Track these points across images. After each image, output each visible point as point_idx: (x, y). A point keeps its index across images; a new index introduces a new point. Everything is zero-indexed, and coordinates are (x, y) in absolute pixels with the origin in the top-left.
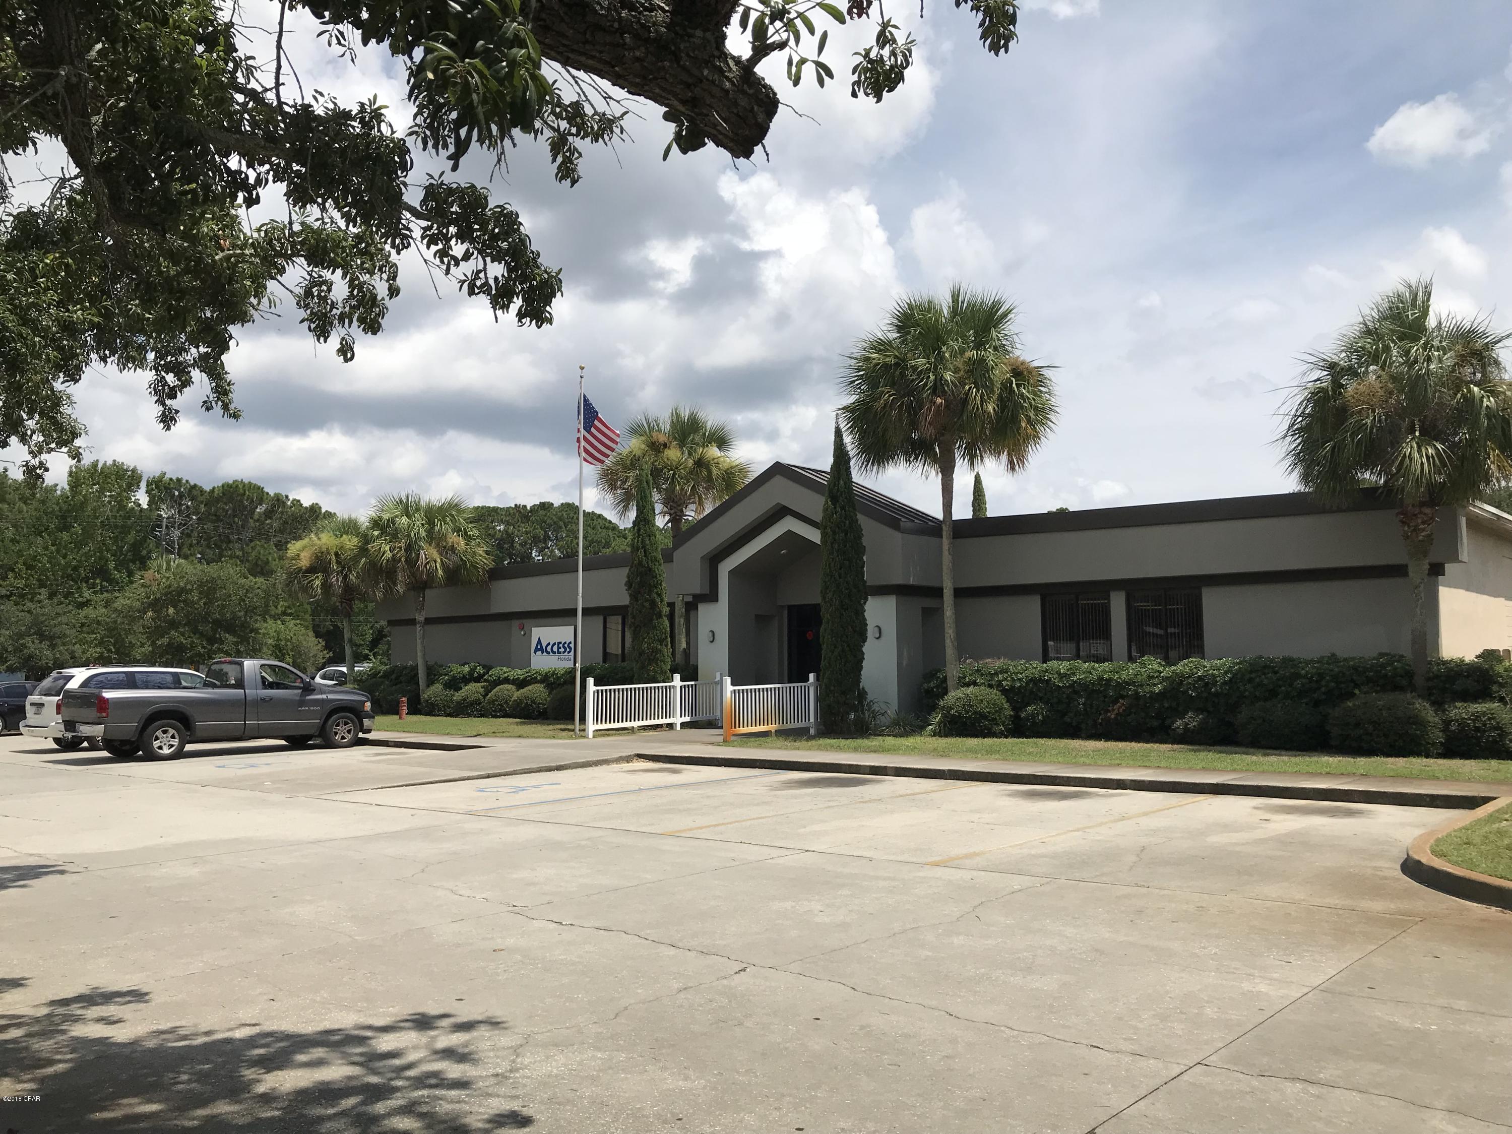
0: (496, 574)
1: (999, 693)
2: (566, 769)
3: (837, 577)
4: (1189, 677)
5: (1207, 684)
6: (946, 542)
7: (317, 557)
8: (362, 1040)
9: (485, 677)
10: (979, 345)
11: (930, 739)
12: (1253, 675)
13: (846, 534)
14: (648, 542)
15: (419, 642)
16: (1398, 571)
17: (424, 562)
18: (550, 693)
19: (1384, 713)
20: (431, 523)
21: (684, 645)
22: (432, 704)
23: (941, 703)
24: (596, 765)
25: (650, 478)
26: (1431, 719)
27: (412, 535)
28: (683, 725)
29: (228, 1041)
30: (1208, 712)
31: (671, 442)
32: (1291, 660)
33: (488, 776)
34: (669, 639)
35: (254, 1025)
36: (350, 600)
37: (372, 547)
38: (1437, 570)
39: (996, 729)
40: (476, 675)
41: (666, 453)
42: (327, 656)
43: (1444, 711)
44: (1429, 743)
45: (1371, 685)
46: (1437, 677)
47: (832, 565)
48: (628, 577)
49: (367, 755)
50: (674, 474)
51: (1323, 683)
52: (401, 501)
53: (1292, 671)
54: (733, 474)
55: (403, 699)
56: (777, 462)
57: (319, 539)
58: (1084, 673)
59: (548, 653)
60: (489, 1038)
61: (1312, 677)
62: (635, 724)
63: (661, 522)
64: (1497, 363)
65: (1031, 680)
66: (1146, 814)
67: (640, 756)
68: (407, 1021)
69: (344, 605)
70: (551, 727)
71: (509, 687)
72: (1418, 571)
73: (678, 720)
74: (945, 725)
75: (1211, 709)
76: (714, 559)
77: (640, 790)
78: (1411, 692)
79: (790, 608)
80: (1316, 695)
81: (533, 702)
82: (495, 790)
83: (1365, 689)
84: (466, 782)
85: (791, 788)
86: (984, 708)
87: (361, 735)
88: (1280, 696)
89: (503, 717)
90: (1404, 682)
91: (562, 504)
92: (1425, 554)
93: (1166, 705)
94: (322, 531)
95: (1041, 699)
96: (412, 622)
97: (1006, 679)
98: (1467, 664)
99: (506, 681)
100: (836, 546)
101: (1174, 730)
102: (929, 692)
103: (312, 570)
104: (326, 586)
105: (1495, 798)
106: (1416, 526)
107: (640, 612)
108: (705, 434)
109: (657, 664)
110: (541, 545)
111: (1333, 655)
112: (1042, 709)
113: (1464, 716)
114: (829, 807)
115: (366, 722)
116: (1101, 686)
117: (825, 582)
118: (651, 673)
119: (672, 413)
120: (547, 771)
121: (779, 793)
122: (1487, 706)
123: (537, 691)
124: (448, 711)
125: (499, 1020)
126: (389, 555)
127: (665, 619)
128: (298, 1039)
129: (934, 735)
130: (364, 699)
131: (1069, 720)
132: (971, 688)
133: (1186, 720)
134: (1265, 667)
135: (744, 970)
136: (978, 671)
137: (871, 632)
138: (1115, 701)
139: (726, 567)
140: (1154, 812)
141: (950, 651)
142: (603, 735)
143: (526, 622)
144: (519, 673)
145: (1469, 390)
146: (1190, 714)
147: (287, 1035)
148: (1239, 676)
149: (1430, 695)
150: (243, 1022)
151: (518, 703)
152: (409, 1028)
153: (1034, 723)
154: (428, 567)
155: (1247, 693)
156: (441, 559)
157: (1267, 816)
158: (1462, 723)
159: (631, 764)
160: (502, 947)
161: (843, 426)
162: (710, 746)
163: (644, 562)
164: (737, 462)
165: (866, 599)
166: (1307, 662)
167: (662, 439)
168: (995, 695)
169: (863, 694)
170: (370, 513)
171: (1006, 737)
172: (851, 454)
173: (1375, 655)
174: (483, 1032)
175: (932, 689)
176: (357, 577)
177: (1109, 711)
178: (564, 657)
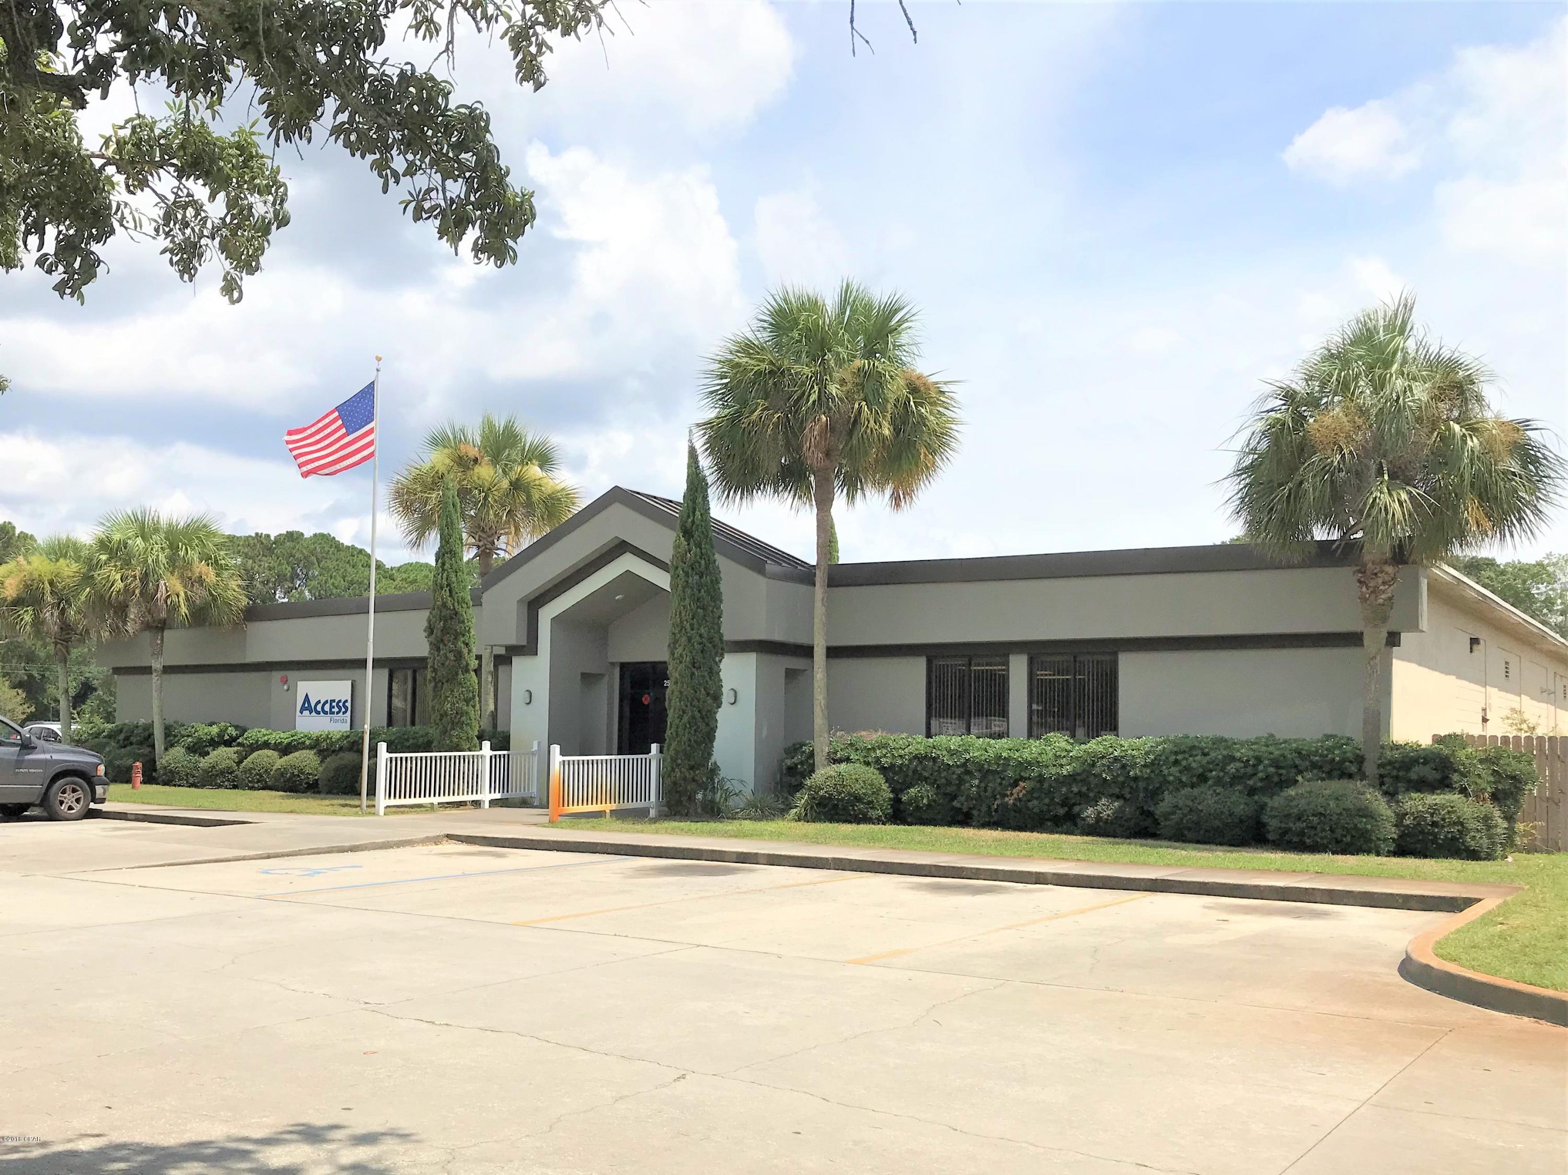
0: (252, 614)
1: (876, 772)
2: (362, 850)
3: (689, 629)
4: (1103, 757)
5: (1124, 767)
6: (819, 590)
7: (27, 586)
8: (244, 1155)
9: (240, 740)
10: (870, 354)
11: (794, 824)
12: (1179, 757)
13: (701, 577)
14: (454, 579)
15: (155, 694)
16: (1353, 639)
17: (164, 596)
18: (322, 761)
19: (1332, 804)
20: (174, 548)
21: (492, 707)
22: (171, 771)
23: (808, 782)
24: (398, 847)
25: (457, 500)
26: (1383, 812)
27: (150, 561)
28: (493, 803)
29: (74, 1154)
30: (1125, 799)
31: (482, 457)
32: (1222, 740)
33: (268, 857)
34: (477, 699)
35: (98, 1136)
36: (67, 641)
37: (99, 575)
38: (1393, 639)
39: (874, 814)
40: (226, 737)
41: (476, 470)
42: (29, 711)
43: (1398, 802)
44: (1379, 839)
45: (1315, 771)
46: (1390, 763)
47: (683, 614)
48: (429, 621)
49: (104, 829)
50: (485, 498)
51: (1261, 767)
52: (137, 520)
53: (1225, 753)
54: (559, 500)
55: (138, 764)
56: (616, 486)
57: (29, 563)
58: (978, 750)
59: (318, 713)
60: (404, 1153)
61: (1248, 761)
62: (435, 800)
63: (468, 554)
64: (1479, 399)
65: (916, 757)
66: (1082, 912)
67: (449, 837)
68: (291, 1132)
69: (59, 646)
70: (327, 802)
71: (269, 752)
72: (1374, 639)
73: (486, 796)
74: (812, 808)
75: (1128, 796)
76: (535, 603)
77: (464, 875)
78: (1361, 780)
79: (623, 666)
80: (1251, 782)
81: (301, 771)
82: (286, 871)
83: (1309, 775)
84: (242, 862)
85: (648, 875)
86: (859, 789)
87: (92, 806)
88: (1210, 782)
89: (263, 789)
90: (1353, 769)
91: (315, 535)
92: (1384, 619)
93: (1075, 789)
94: (33, 554)
95: (926, 779)
96: (146, 670)
97: (885, 756)
98: (1424, 749)
99: (266, 745)
100: (689, 591)
101: (1084, 819)
102: (791, 770)
103: (18, 602)
104: (38, 623)
105: (1480, 900)
106: (1376, 587)
107: (443, 664)
108: (524, 449)
109: (462, 728)
110: (288, 584)
111: (1272, 735)
112: (928, 791)
113: (1420, 808)
114: (702, 898)
115: (99, 789)
116: (998, 765)
117: (674, 634)
118: (455, 740)
119: (483, 422)
120: (338, 852)
121: (636, 881)
122: (1447, 797)
123: (306, 759)
124: (191, 780)
125: (407, 1132)
126: (119, 585)
127: (473, 674)
128: (163, 1152)
129: (799, 820)
130: (96, 760)
131: (958, 805)
132: (843, 766)
133: (1099, 808)
134: (1193, 748)
135: (683, 1077)
136: (851, 744)
137: (726, 697)
138: (1015, 784)
139: (547, 614)
140: (1090, 910)
141: (819, 721)
142: (395, 813)
143: (291, 675)
144: (282, 736)
145: (1449, 428)
146: (1104, 801)
147: (146, 1147)
148: (1163, 758)
149: (1382, 784)
150: (82, 1132)
151: (282, 773)
152: (297, 1141)
153: (918, 808)
154: (169, 603)
155: (1171, 778)
156: (186, 593)
157: (1225, 917)
158: (1418, 817)
159: (440, 846)
160: (373, 1050)
161: (699, 444)
162: (533, 828)
163: (450, 604)
164: (562, 486)
165: (722, 656)
166: (1242, 744)
167: (473, 452)
168: (873, 775)
169: (715, 770)
170: (97, 532)
171: (884, 824)
172: (710, 480)
173: (1320, 736)
174: (388, 1146)
175: (796, 765)
176: (79, 612)
177: (1007, 796)
178: (338, 718)
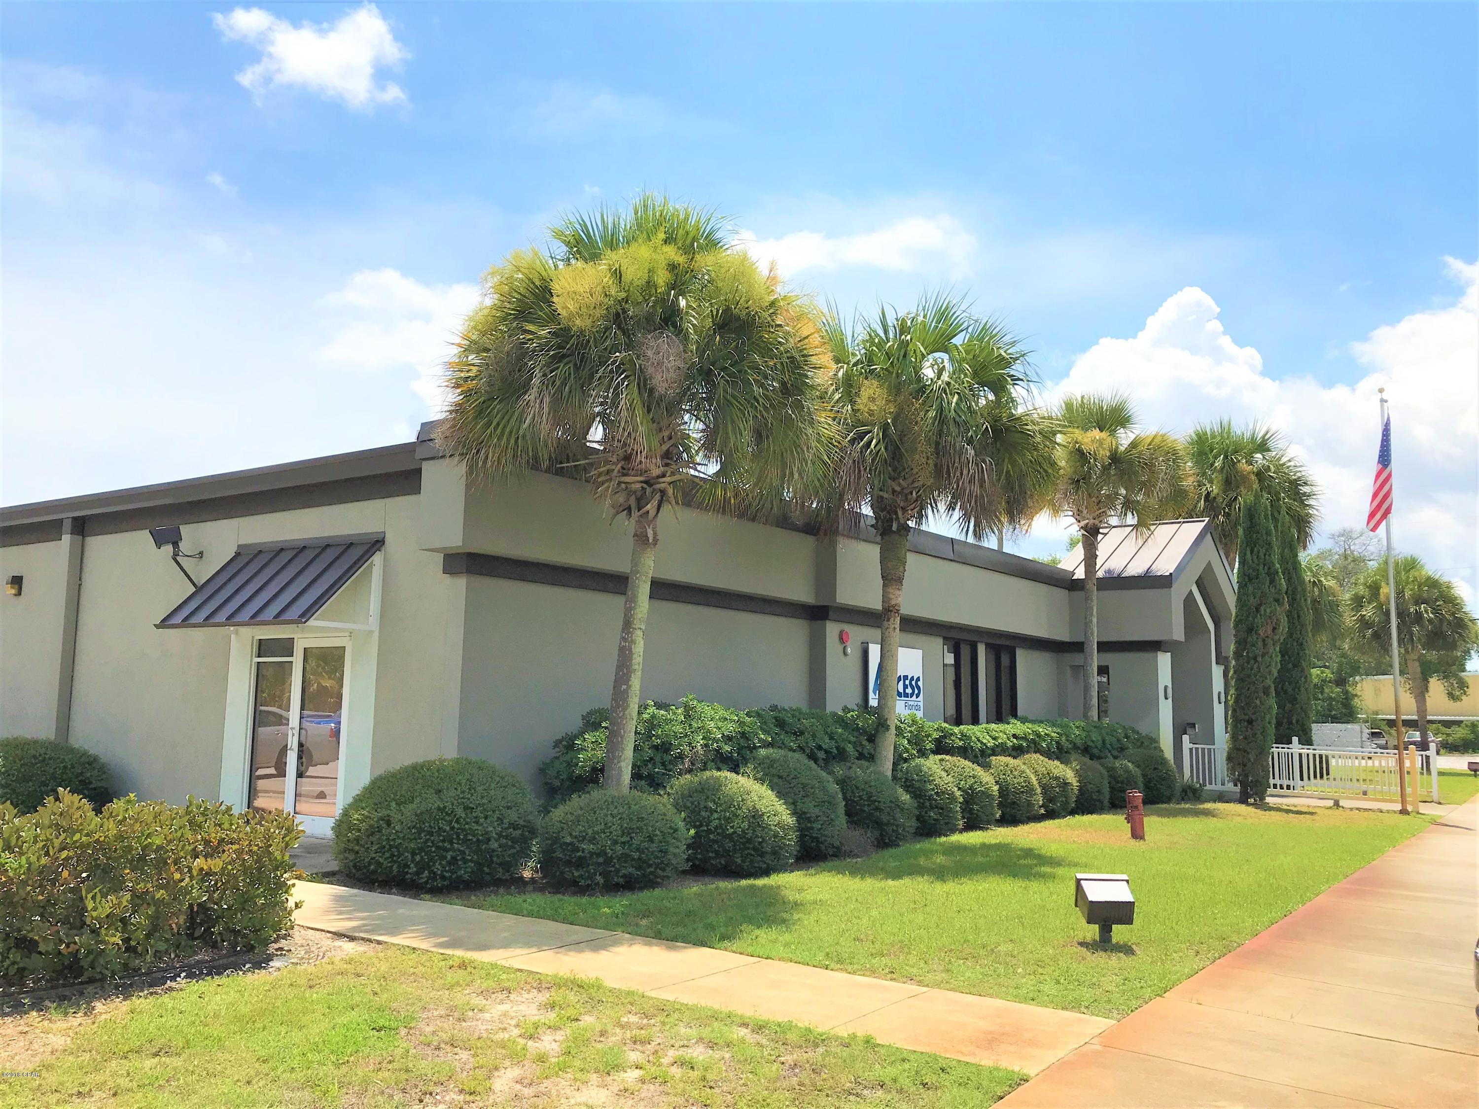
178: (912, 703)
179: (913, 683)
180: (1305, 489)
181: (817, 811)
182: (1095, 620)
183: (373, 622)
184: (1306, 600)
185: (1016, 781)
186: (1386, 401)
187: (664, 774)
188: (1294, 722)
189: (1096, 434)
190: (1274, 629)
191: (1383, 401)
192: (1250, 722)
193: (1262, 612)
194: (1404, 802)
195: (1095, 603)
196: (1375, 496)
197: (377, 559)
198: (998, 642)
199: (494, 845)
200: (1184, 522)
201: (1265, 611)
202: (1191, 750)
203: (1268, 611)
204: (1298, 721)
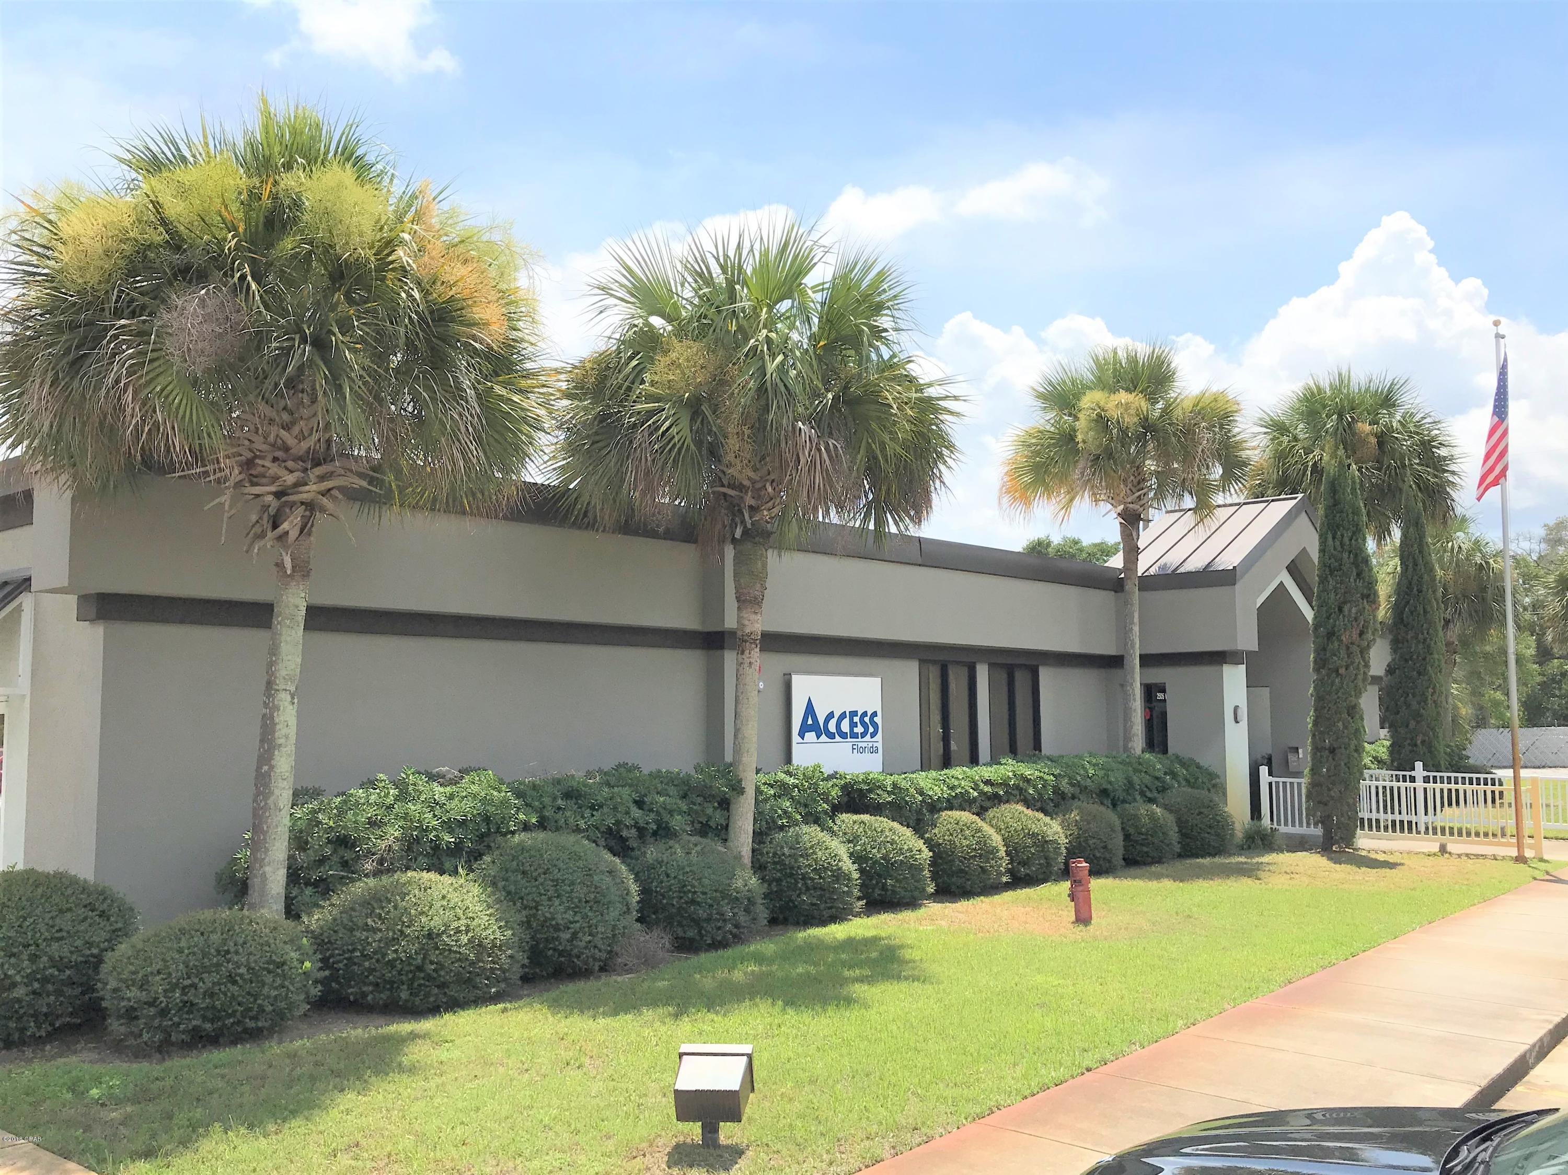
59: (831, 736)
143: (781, 660)
178: (864, 745)
179: (867, 719)
180: (1443, 452)
181: (569, 915)
182: (1136, 629)
183: (24, 684)
184: (1434, 592)
185: (965, 843)
186: (1503, 337)
187: (342, 877)
188: (1419, 742)
189: (1123, 397)
190: (1361, 634)
191: (1499, 336)
192: (1332, 751)
193: (1346, 613)
194: (1520, 846)
195: (1136, 608)
196: (1488, 456)
197: (26, 601)
198: (1009, 661)
199: (19, 992)
200: (1273, 501)
201: (1350, 611)
202: (1270, 784)
203: (1354, 610)
204: (1423, 742)
